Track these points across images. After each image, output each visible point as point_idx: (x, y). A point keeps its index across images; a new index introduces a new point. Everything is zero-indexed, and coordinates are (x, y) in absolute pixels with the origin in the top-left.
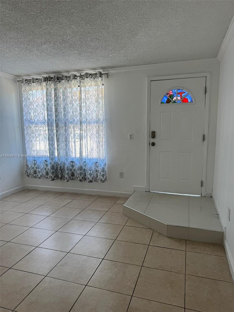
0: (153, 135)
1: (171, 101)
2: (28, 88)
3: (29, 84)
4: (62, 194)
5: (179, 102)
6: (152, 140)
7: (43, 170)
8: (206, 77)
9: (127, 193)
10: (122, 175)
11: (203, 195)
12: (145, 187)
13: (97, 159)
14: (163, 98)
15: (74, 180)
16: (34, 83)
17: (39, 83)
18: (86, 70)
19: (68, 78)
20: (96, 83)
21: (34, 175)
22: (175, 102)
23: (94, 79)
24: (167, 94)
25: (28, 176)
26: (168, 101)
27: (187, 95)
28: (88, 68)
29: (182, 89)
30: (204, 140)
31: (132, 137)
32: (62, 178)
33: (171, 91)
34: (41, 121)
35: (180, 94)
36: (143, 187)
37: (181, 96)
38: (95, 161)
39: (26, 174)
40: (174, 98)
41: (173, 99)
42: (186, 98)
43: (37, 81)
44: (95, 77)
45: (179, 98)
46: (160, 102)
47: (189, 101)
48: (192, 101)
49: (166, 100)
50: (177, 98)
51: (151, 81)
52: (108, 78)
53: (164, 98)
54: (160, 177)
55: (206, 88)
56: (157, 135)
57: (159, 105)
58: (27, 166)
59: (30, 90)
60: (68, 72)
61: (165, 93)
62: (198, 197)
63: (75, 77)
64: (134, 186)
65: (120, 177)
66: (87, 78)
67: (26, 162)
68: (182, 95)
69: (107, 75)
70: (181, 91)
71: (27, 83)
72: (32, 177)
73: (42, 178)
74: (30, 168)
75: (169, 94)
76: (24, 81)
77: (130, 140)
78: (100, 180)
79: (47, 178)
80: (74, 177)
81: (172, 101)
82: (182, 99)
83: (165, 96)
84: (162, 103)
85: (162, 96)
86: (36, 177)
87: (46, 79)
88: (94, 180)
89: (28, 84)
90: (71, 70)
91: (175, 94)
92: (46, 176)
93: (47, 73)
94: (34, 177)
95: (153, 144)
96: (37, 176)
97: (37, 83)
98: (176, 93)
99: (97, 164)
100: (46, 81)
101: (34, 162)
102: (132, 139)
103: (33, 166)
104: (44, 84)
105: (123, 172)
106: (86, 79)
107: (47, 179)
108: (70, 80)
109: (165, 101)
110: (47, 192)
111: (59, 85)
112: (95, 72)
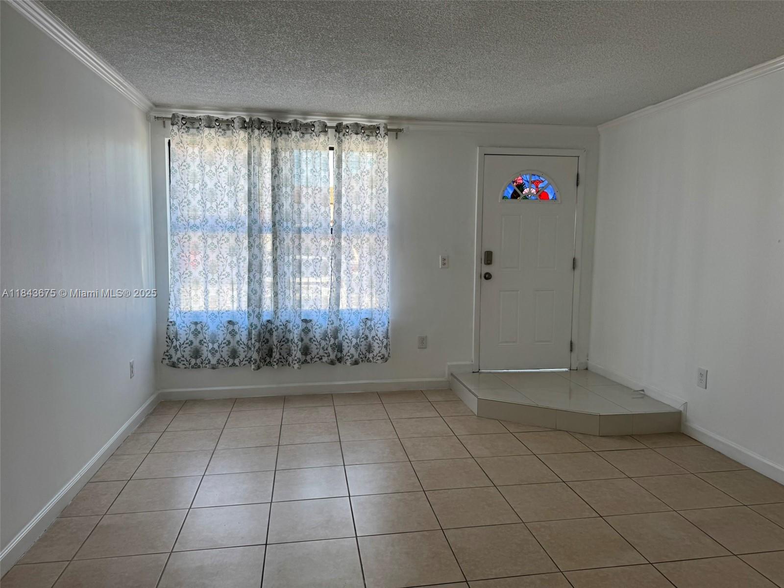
0: (488, 258)
1: (519, 196)
2: (187, 138)
3: (188, 128)
4: (284, 399)
5: (533, 198)
6: (486, 269)
7: (223, 345)
8: (578, 157)
9: (434, 379)
10: (423, 342)
11: (574, 367)
12: (471, 363)
13: (371, 311)
14: (507, 189)
15: (309, 363)
16: (212, 129)
17: (220, 130)
18: (352, 115)
19: (306, 129)
20: (371, 146)
21: (193, 361)
22: (525, 198)
23: (367, 137)
24: (514, 182)
25: (174, 367)
26: (515, 196)
27: (547, 186)
28: (359, 114)
29: (540, 174)
30: (574, 268)
31: (446, 262)
32: (284, 361)
33: (520, 178)
34: (221, 224)
35: (536, 183)
36: (468, 363)
37: (537, 187)
38: (364, 316)
39: (167, 361)
40: (525, 190)
41: (524, 193)
42: (545, 191)
43: (217, 124)
44: (370, 134)
45: (533, 191)
46: (500, 197)
47: (551, 197)
48: (555, 198)
49: (511, 192)
50: (530, 190)
51: (485, 154)
52: (397, 138)
53: (508, 188)
54: (500, 341)
55: (578, 175)
56: (495, 258)
57: (499, 201)
58: (168, 340)
59: (193, 144)
60: (306, 114)
61: (512, 179)
62: (566, 371)
63: (325, 129)
64: (449, 363)
65: (420, 348)
66: (357, 134)
67: (168, 329)
68: (539, 186)
69: (398, 132)
70: (537, 178)
71: (184, 127)
72: (185, 368)
73: (220, 366)
74: (183, 344)
75: (516, 182)
76: (180, 119)
77: (442, 268)
78: (379, 358)
79: (234, 365)
80: (308, 358)
81: (522, 196)
82: (539, 193)
83: (509, 186)
84: (504, 197)
85: (505, 184)
86: (199, 367)
87: (246, 125)
88: (364, 356)
89: (186, 129)
90: (314, 112)
91: (526, 183)
92: (231, 361)
93: (248, 110)
94: (193, 367)
95: (488, 276)
96: (202, 363)
97: (217, 130)
98: (528, 181)
99: (369, 323)
100: (250, 130)
101: (193, 327)
102: (446, 266)
103: (191, 337)
104: (243, 134)
105: (426, 337)
106: (355, 136)
107: (234, 367)
108: (307, 133)
109: (510, 196)
110: (235, 402)
111: (281, 142)
112: (369, 124)
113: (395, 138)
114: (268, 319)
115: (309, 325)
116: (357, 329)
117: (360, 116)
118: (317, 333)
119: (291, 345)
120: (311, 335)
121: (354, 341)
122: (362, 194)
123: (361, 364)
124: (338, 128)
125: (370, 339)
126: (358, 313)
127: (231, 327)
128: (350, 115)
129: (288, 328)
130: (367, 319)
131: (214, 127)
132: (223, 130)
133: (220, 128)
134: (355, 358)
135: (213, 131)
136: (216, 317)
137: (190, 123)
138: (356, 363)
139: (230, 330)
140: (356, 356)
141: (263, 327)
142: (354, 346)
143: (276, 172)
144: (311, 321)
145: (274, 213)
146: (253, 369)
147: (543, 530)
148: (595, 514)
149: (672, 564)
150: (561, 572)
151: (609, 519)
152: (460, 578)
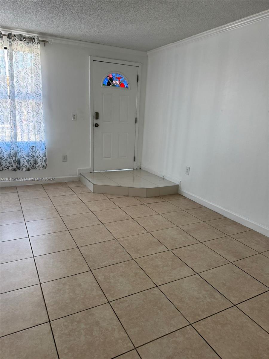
0: (97, 116)
1: (111, 84)
5: (117, 86)
6: (96, 122)
8: (138, 67)
9: (71, 177)
10: (65, 158)
11: (135, 168)
12: (89, 168)
13: (35, 143)
14: (105, 80)
15: (1, 170)
18: (18, 29)
20: (30, 49)
22: (114, 85)
23: (27, 43)
24: (108, 77)
26: (109, 84)
27: (124, 81)
28: (22, 29)
29: (121, 74)
30: (136, 122)
31: (75, 117)
33: (111, 75)
35: (119, 78)
37: (119, 80)
38: (31, 145)
40: (114, 82)
41: (113, 83)
42: (123, 83)
44: (29, 42)
45: (118, 82)
46: (102, 84)
47: (126, 86)
48: (127, 87)
49: (107, 82)
50: (116, 81)
51: (93, 60)
52: (45, 46)
54: (103, 157)
55: (138, 76)
56: (100, 116)
57: (101, 86)
61: (106, 76)
62: (132, 170)
64: (79, 169)
65: (63, 161)
66: (21, 41)
68: (120, 80)
69: (45, 42)
70: (119, 76)
75: (109, 77)
77: (73, 120)
78: (42, 167)
80: (1, 168)
81: (112, 85)
82: (120, 84)
83: (106, 78)
84: (103, 85)
85: (104, 77)
88: (33, 166)
91: (114, 78)
95: (97, 125)
99: (34, 149)
102: (75, 119)
105: (66, 156)
109: (106, 84)
112: (28, 36)
113: (44, 45)
116: (28, 152)
117: (22, 30)
118: (5, 155)
120: (1, 155)
121: (27, 158)
122: (26, 77)
123: (31, 170)
124: (9, 36)
125: (36, 157)
126: (28, 143)
128: (16, 29)
130: (33, 146)
134: (28, 167)
138: (29, 170)
140: (28, 166)
142: (27, 161)
147: (124, 241)
148: (146, 232)
149: (178, 250)
150: (133, 259)
151: (152, 233)
152: (88, 269)
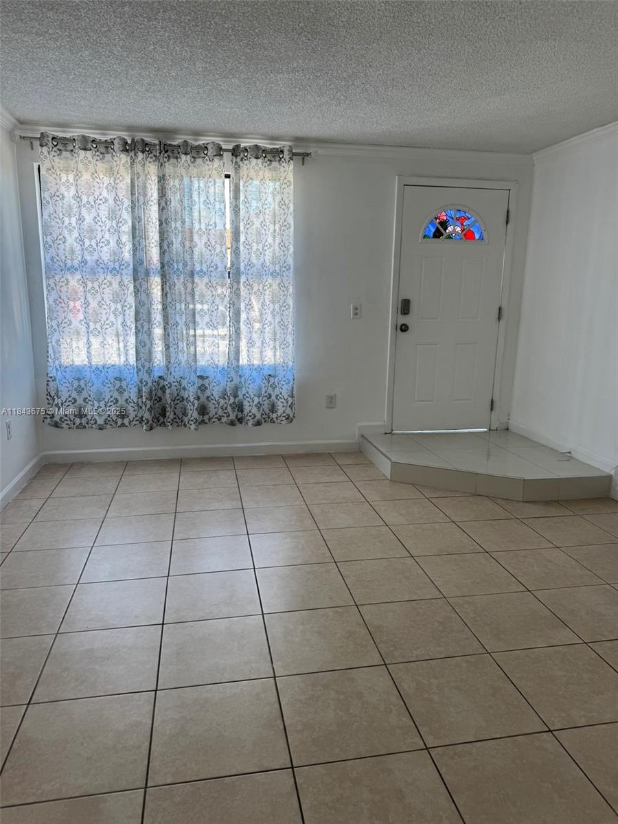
0: (405, 307)
1: (442, 235)
2: (59, 163)
3: (60, 150)
4: (180, 462)
5: (458, 237)
6: (403, 320)
7: (110, 404)
8: (510, 190)
9: (343, 441)
10: (331, 401)
11: (493, 427)
12: (383, 423)
13: (275, 367)
14: (428, 227)
15: (206, 423)
16: (88, 152)
17: (98, 153)
18: (252, 136)
19: (197, 152)
20: (274, 173)
21: (78, 421)
22: (449, 237)
23: (268, 162)
24: (436, 218)
25: (57, 427)
26: (438, 234)
27: (473, 224)
28: (259, 135)
29: (466, 210)
30: (499, 318)
31: (358, 311)
32: (179, 421)
33: (443, 213)
34: (103, 266)
35: (461, 220)
36: (379, 423)
37: (462, 225)
38: (266, 373)
39: (48, 421)
40: (449, 228)
41: (447, 231)
42: (471, 229)
43: (95, 146)
44: (273, 159)
45: (458, 229)
46: (421, 235)
47: (477, 237)
48: (481, 238)
49: (433, 230)
50: (454, 227)
51: (405, 185)
52: (303, 164)
53: (430, 226)
54: (416, 399)
55: (508, 211)
56: (414, 307)
57: (420, 241)
58: (49, 397)
59: (67, 170)
60: (197, 133)
61: (434, 215)
62: (485, 432)
63: (219, 152)
64: (359, 424)
65: (328, 408)
66: (257, 158)
67: (47, 385)
68: (465, 224)
69: (304, 156)
70: (463, 214)
71: (55, 149)
72: (69, 428)
73: (108, 426)
74: (65, 402)
75: (439, 219)
76: (50, 139)
77: (353, 318)
78: (284, 419)
79: (123, 425)
80: (206, 418)
81: (445, 235)
82: (465, 232)
83: (432, 223)
84: (425, 236)
85: (427, 221)
86: (85, 427)
87: (127, 148)
88: (268, 416)
89: (58, 152)
90: (207, 132)
91: (450, 219)
92: (120, 421)
93: (130, 128)
94: (77, 427)
95: (404, 328)
96: (87, 423)
97: (94, 153)
98: (452, 218)
99: (272, 380)
100: (132, 154)
101: (76, 384)
102: (358, 316)
103: (74, 395)
104: (124, 158)
105: (335, 395)
106: (255, 160)
107: (124, 428)
108: (199, 158)
109: (432, 234)
110: (126, 465)
111: (169, 168)
112: (271, 147)
113: (301, 164)
114: (160, 375)
115: (206, 382)
116: (259, 387)
117: (260, 137)
118: (216, 392)
119: (186, 404)
120: (208, 393)
121: (256, 400)
122: (263, 231)
123: (264, 425)
124: (236, 152)
125: (273, 397)
126: (260, 369)
127: (118, 384)
128: (249, 136)
129: (182, 386)
130: (270, 375)
131: (90, 150)
132: (101, 153)
133: (98, 151)
134: (257, 418)
135: (89, 154)
136: (101, 372)
137: (62, 144)
138: (258, 423)
139: (117, 387)
140: (258, 416)
141: (154, 384)
142: (256, 406)
143: (163, 204)
144: (208, 377)
145: (162, 253)
146: (146, 430)
147: (466, 606)
148: (522, 588)
149: (609, 644)
150: (488, 653)
151: (537, 594)
152: (378, 661)
